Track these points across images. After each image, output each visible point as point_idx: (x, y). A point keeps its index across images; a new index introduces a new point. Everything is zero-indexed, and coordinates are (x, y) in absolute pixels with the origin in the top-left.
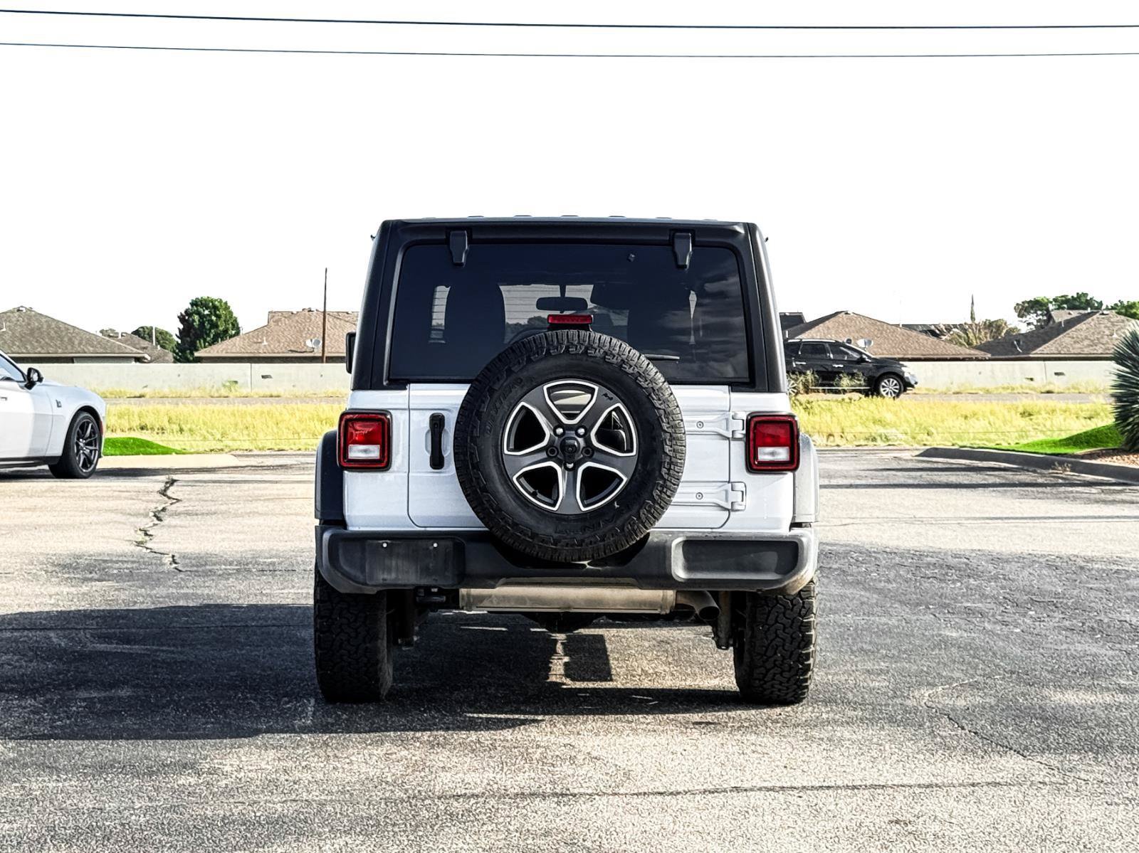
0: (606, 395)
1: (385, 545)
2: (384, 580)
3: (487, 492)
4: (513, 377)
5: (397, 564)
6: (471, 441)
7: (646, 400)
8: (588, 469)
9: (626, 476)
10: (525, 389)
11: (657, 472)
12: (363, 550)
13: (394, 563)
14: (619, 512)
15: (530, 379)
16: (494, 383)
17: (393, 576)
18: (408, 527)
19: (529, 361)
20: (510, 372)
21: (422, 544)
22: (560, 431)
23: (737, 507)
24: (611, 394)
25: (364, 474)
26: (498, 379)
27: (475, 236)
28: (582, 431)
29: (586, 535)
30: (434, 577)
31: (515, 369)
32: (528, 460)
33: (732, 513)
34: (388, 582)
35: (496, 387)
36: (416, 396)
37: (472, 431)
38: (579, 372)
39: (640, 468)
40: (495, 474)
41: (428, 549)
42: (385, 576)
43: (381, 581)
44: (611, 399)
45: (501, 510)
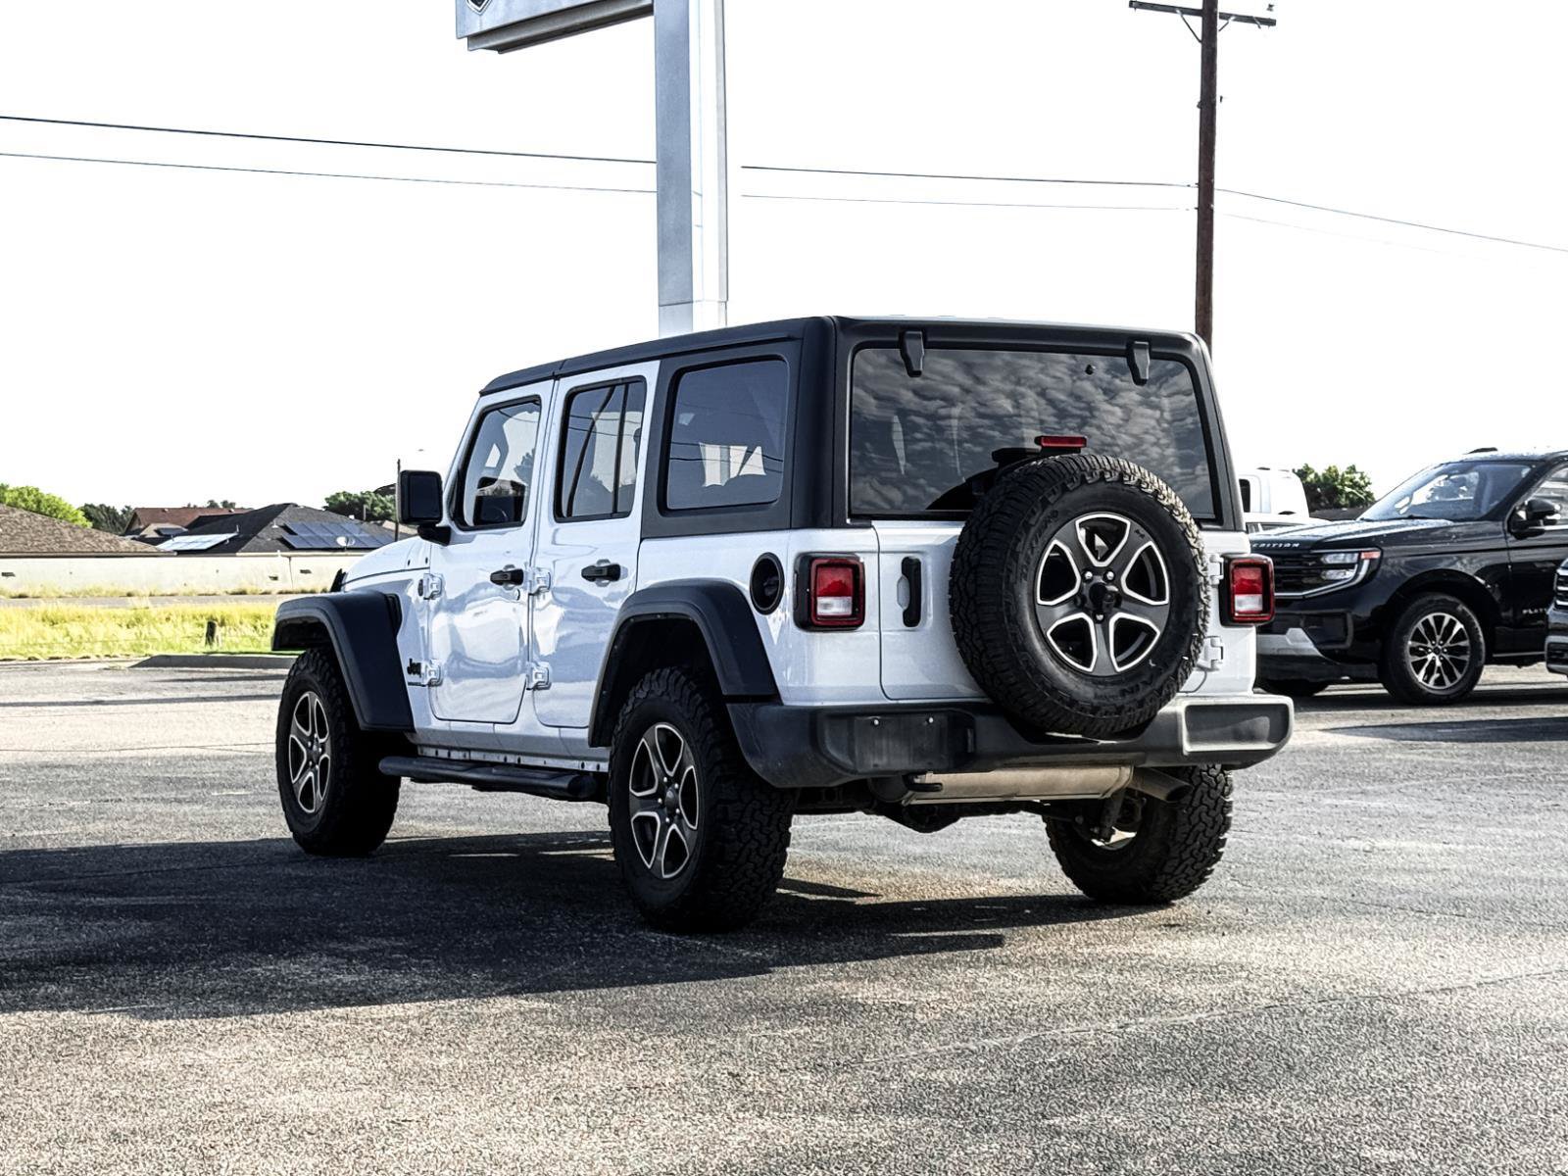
0: (1137, 532)
1: (876, 722)
2: (876, 765)
3: (1025, 650)
4: (1049, 510)
5: (888, 745)
6: (1007, 588)
7: (1180, 536)
8: (1121, 621)
9: (1160, 628)
10: (1058, 524)
11: (1194, 624)
12: (850, 727)
13: (884, 742)
14: (1158, 672)
15: (1065, 512)
16: (1030, 517)
17: (885, 760)
18: (878, 699)
19: (1065, 490)
20: (1045, 503)
21: (915, 719)
22: (1089, 575)
23: (1217, 666)
24: (1142, 531)
25: (830, 634)
26: (1034, 513)
27: (930, 339)
28: (1110, 575)
29: (1125, 701)
30: (929, 760)
31: (1051, 499)
32: (1059, 613)
33: (1209, 674)
34: (880, 768)
35: (1032, 522)
36: (886, 537)
37: (1008, 577)
38: (1112, 504)
39: (1173, 618)
40: (1031, 628)
41: (921, 725)
42: (877, 761)
43: (872, 768)
44: (1142, 536)
45: (1039, 672)
